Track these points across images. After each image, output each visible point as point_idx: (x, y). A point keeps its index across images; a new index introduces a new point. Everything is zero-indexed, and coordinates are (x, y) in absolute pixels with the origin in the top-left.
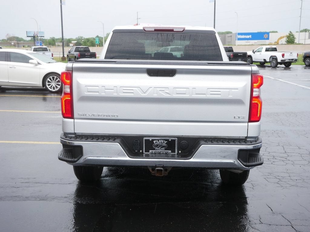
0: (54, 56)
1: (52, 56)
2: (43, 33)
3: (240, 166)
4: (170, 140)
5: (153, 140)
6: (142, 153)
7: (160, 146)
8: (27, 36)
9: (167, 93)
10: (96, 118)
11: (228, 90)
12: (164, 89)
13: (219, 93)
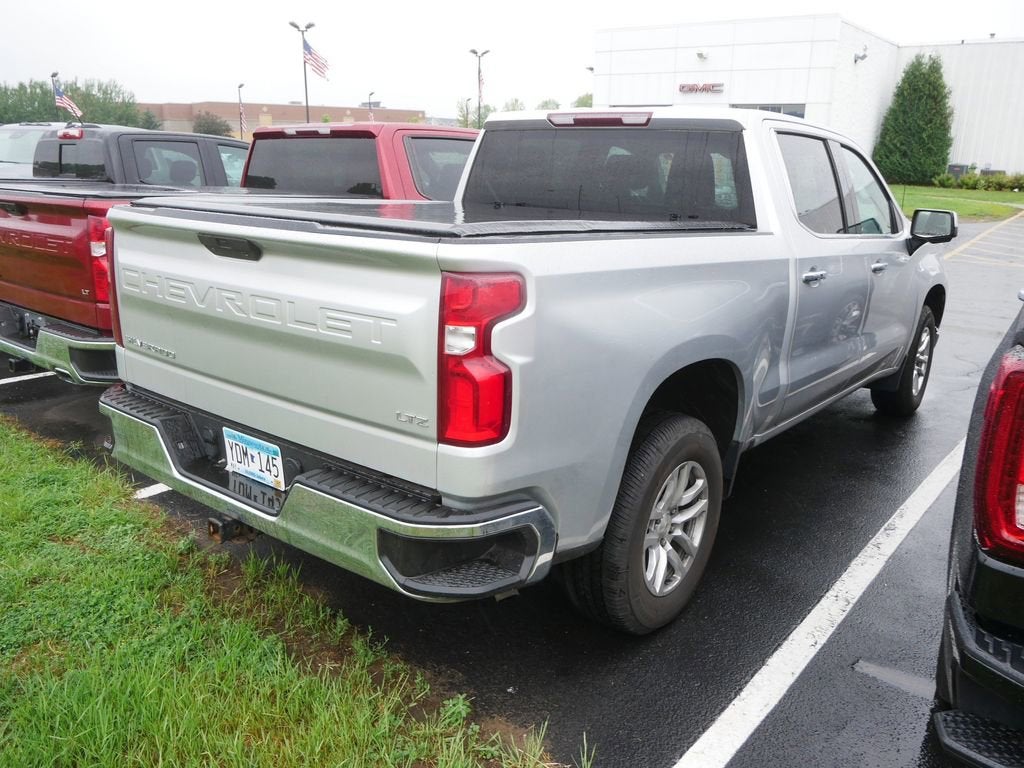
3: (389, 585)
9: (240, 309)
10: (148, 352)
11: (371, 321)
12: (233, 296)
13: (347, 326)
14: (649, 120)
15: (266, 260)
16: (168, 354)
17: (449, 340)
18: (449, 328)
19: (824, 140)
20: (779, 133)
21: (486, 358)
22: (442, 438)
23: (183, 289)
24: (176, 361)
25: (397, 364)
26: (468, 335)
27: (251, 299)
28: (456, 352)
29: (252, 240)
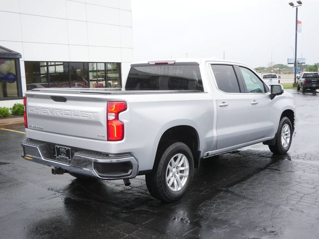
0: (280, 82)
1: (279, 83)
2: (304, 59)
3: (96, 176)
4: (67, 149)
5: (60, 148)
6: (55, 156)
7: (63, 153)
8: (288, 64)
9: (61, 114)
10: (35, 128)
11: (92, 114)
12: (59, 111)
13: (86, 115)
14: (175, 63)
15: (68, 102)
16: (41, 128)
17: (109, 117)
18: (109, 114)
19: (232, 65)
20: (212, 65)
21: (118, 121)
22: (108, 140)
23: (46, 110)
24: (44, 130)
25: (98, 123)
26: (113, 115)
27: (64, 111)
28: (111, 119)
29: (64, 97)
